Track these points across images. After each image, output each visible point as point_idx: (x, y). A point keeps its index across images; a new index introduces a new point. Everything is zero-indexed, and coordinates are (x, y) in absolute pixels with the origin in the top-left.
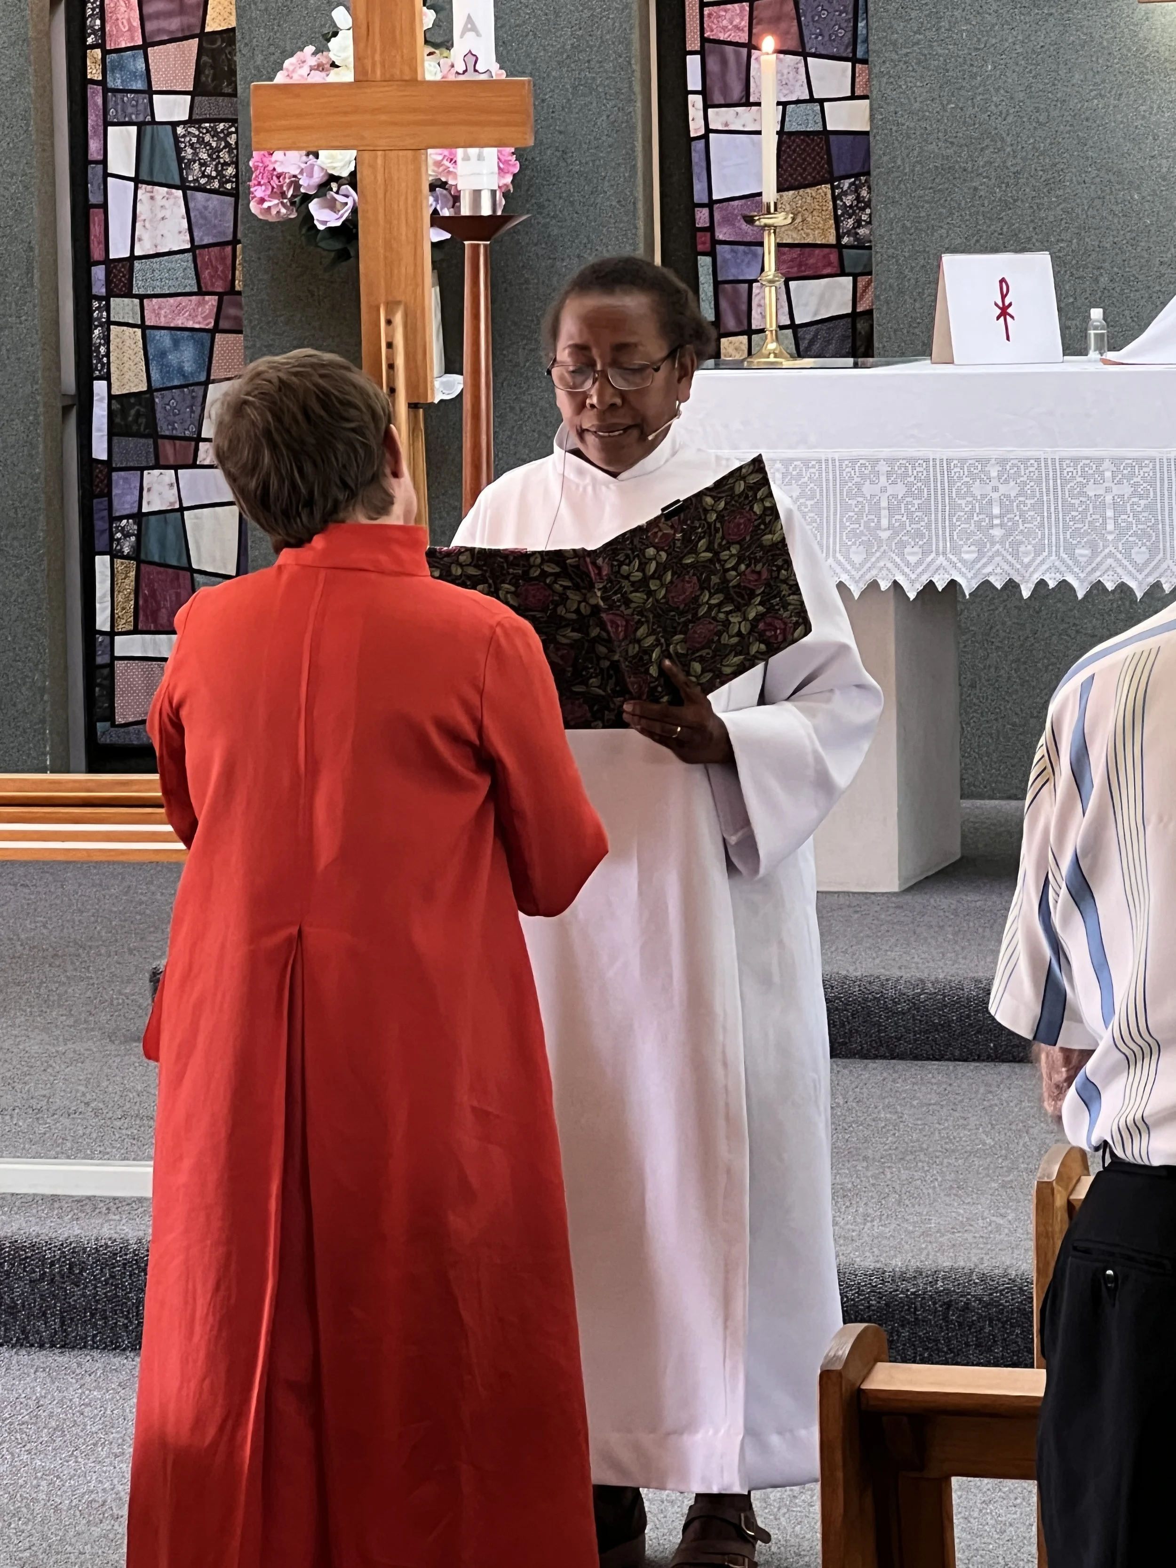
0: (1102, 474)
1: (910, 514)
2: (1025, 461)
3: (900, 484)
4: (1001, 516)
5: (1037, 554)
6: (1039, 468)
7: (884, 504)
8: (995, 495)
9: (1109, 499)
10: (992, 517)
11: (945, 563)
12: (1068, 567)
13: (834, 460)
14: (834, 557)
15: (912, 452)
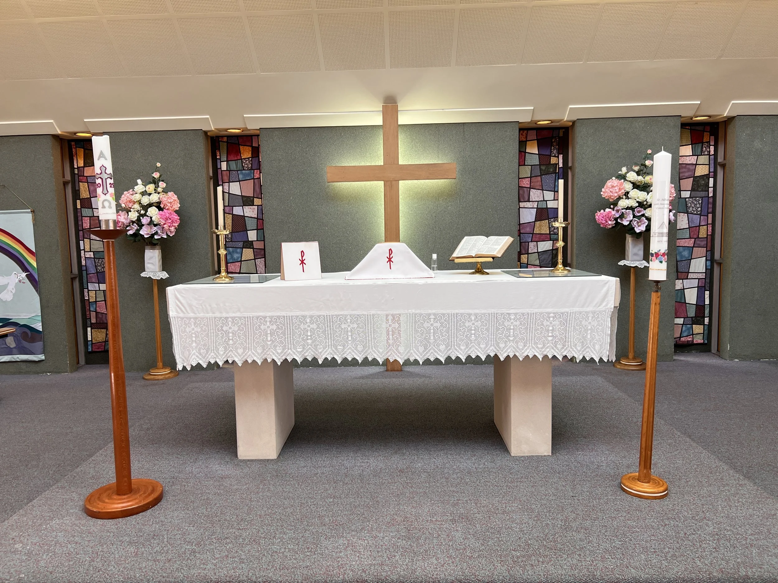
0: (346, 321)
1: (278, 335)
2: (319, 316)
3: (274, 325)
4: (311, 336)
5: (324, 348)
6: (324, 319)
7: (269, 332)
8: (309, 328)
9: (349, 329)
10: (307, 336)
11: (291, 352)
12: (335, 353)
13: (250, 317)
14: (251, 351)
15: (278, 314)
